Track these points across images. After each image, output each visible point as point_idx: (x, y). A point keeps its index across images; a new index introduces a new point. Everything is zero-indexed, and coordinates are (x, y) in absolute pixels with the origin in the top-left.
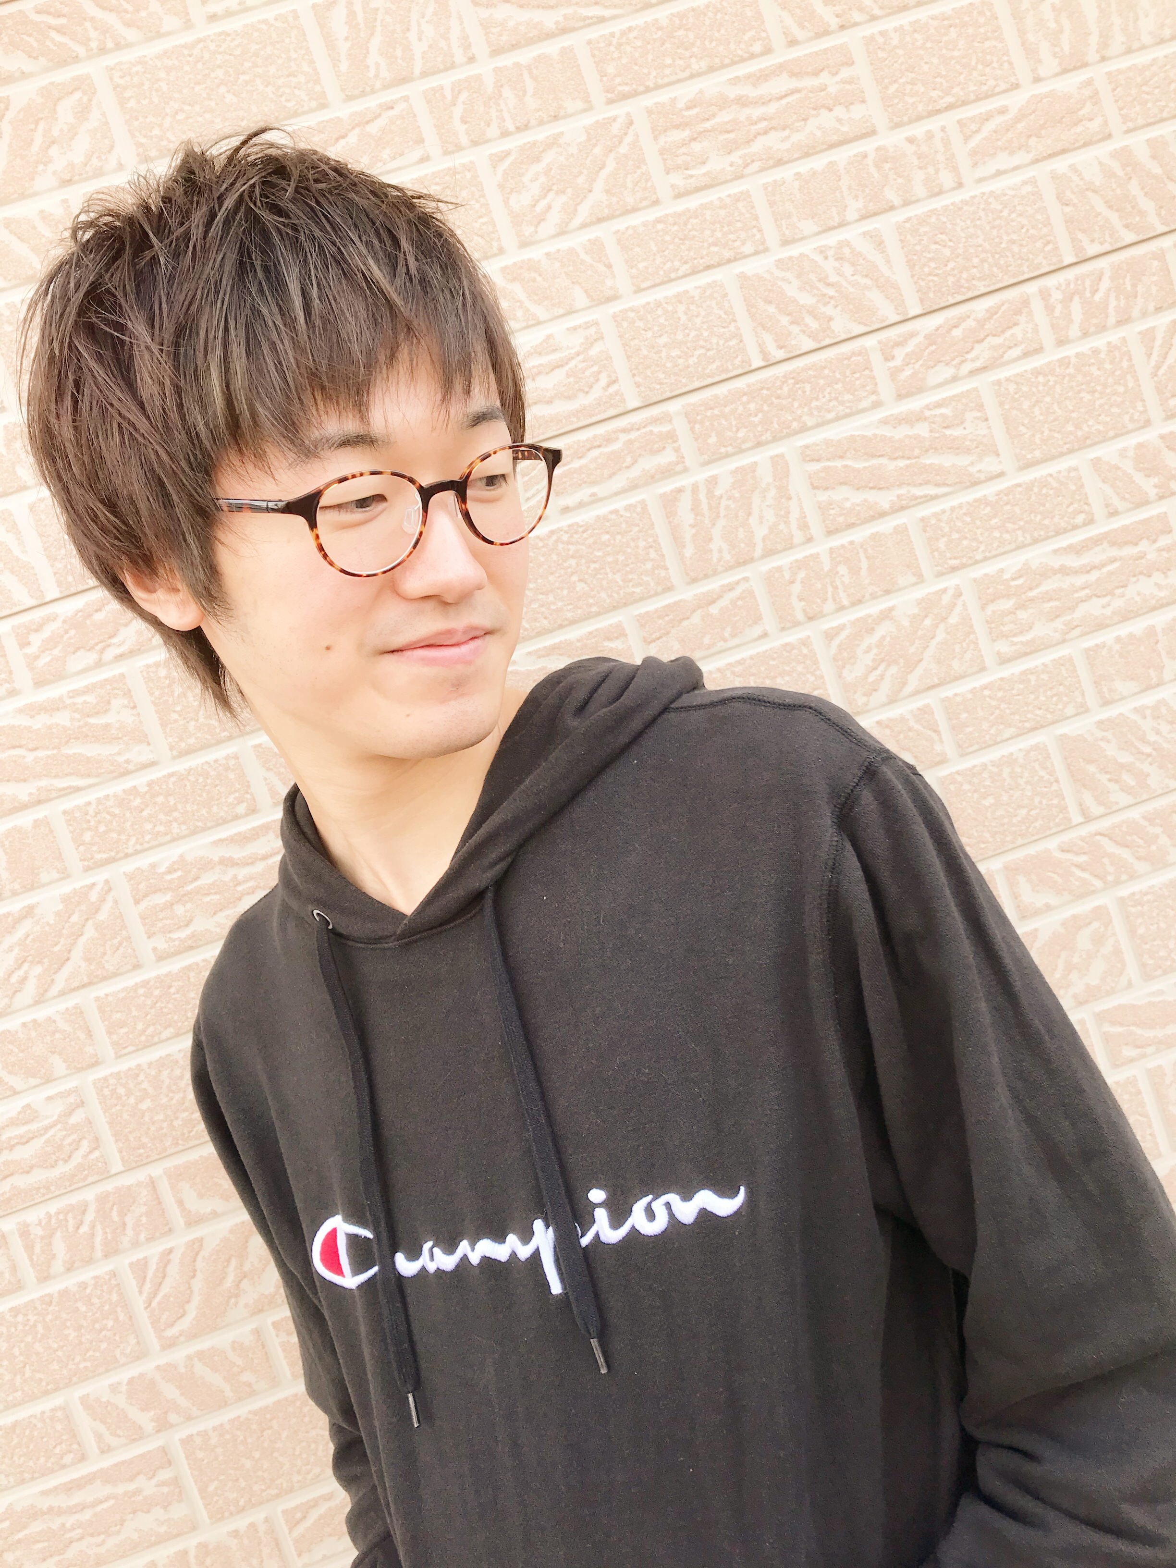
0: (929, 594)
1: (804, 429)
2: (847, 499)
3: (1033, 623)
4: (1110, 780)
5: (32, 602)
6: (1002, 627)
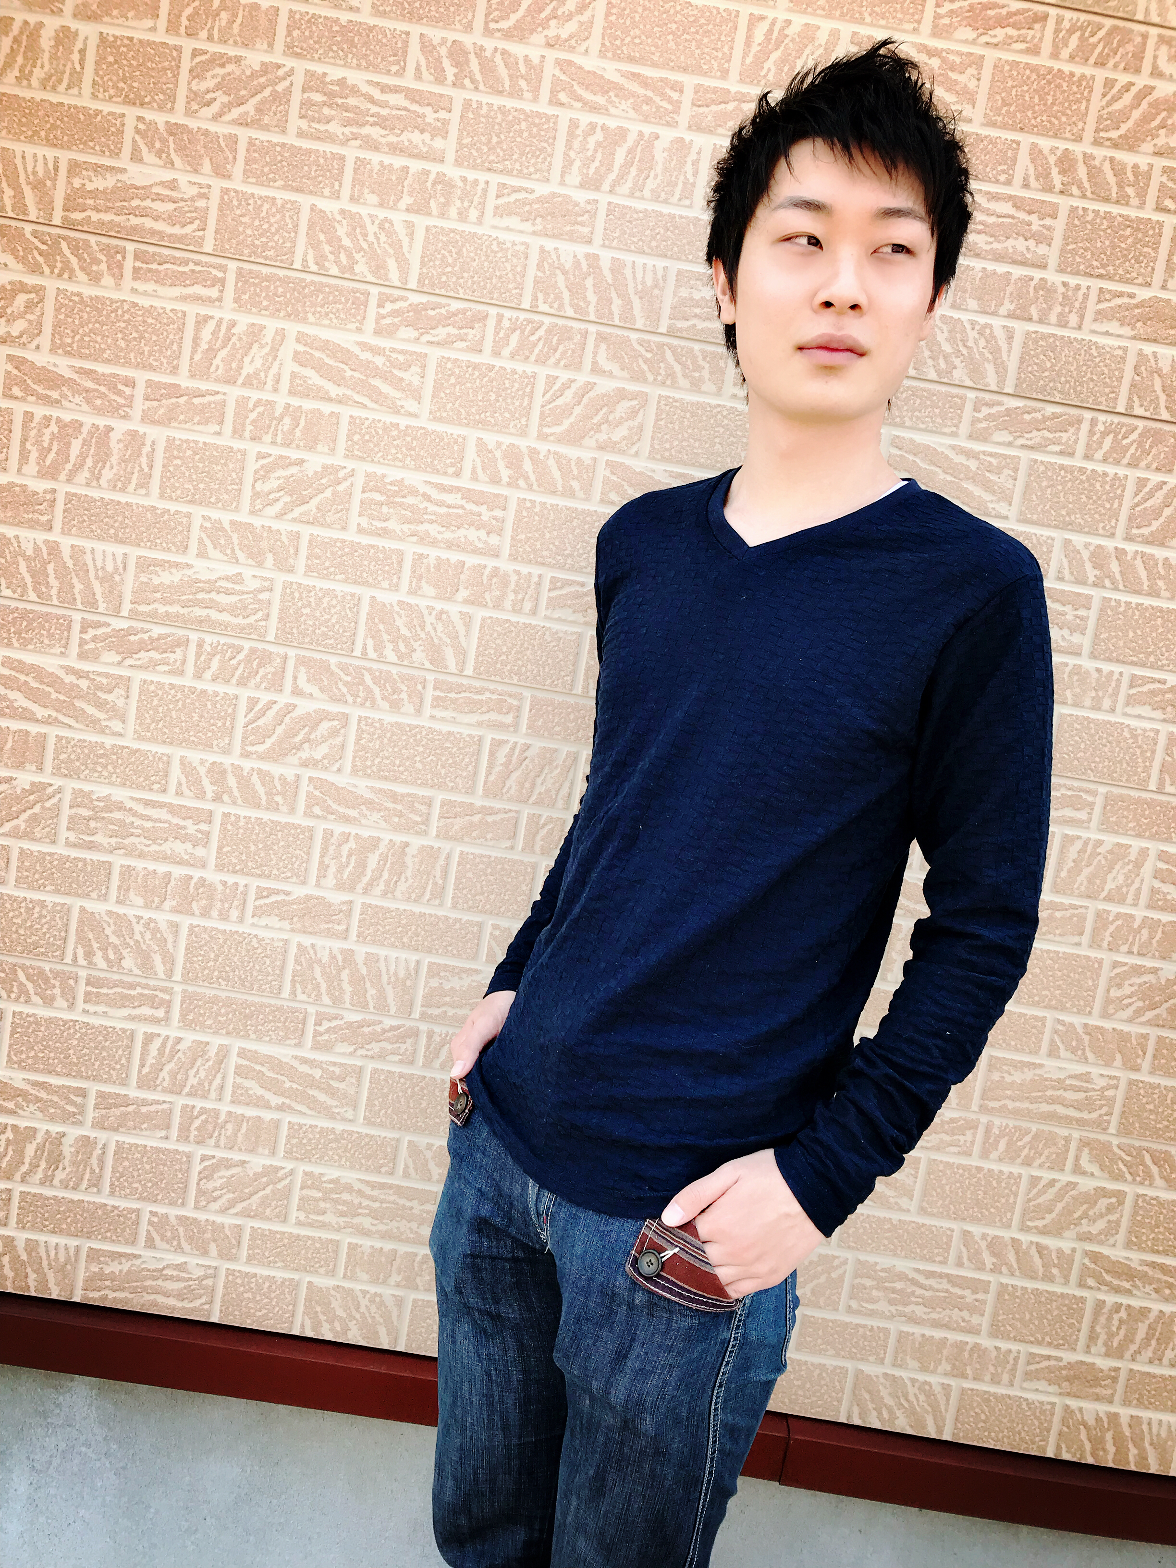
5: (399, 284)
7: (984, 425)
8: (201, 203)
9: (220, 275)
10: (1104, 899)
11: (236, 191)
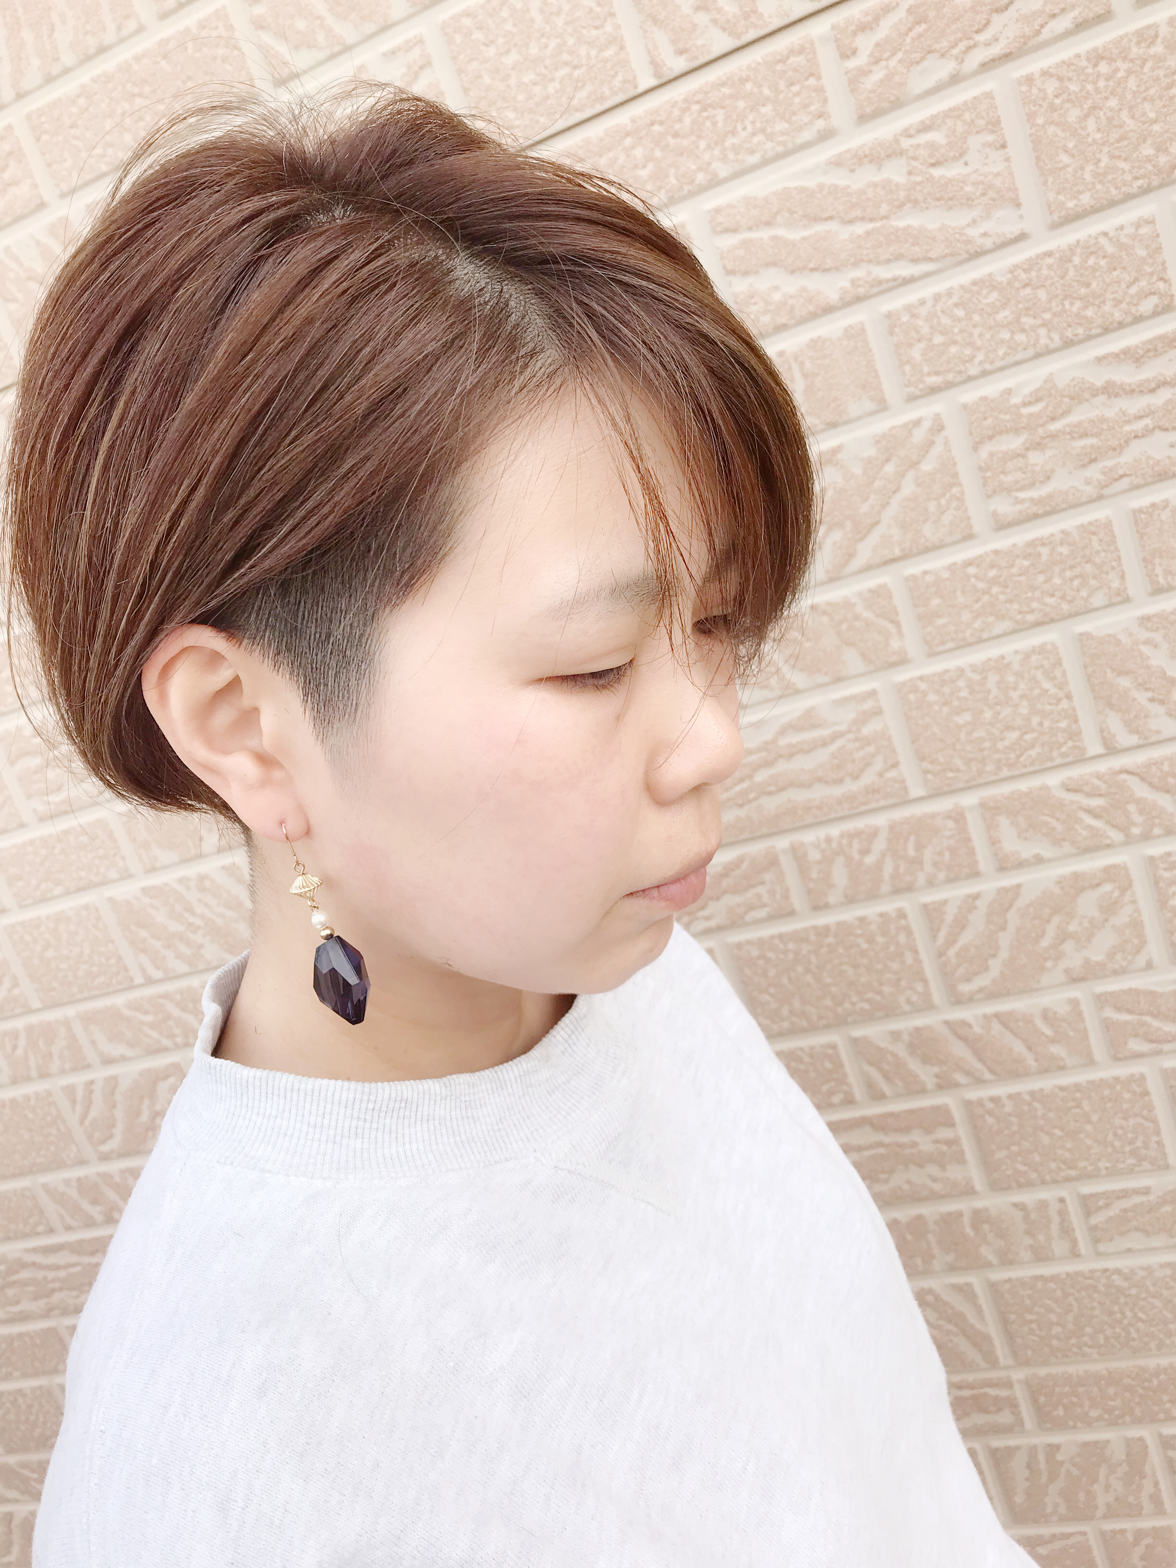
0: (893, 428)
1: (715, 183)
2: (777, 288)
3: (1052, 471)
4: (1152, 700)
6: (1002, 477)
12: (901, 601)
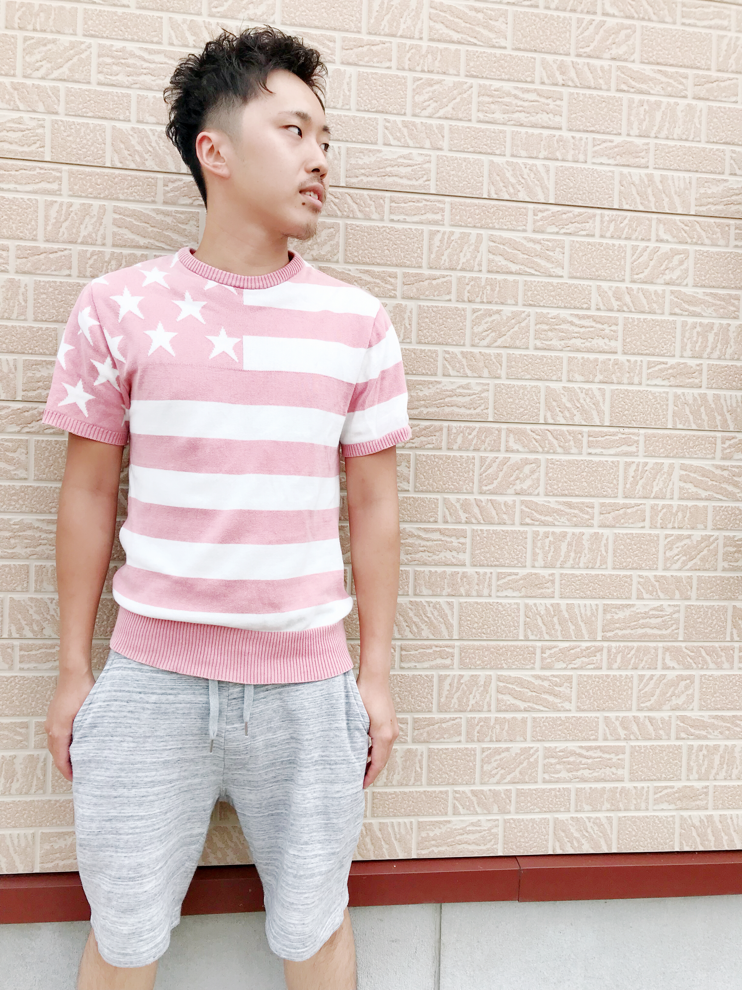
7: (541, 223)
8: (40, 131)
9: (58, 174)
10: (654, 498)
11: (62, 121)
12: (504, 360)
